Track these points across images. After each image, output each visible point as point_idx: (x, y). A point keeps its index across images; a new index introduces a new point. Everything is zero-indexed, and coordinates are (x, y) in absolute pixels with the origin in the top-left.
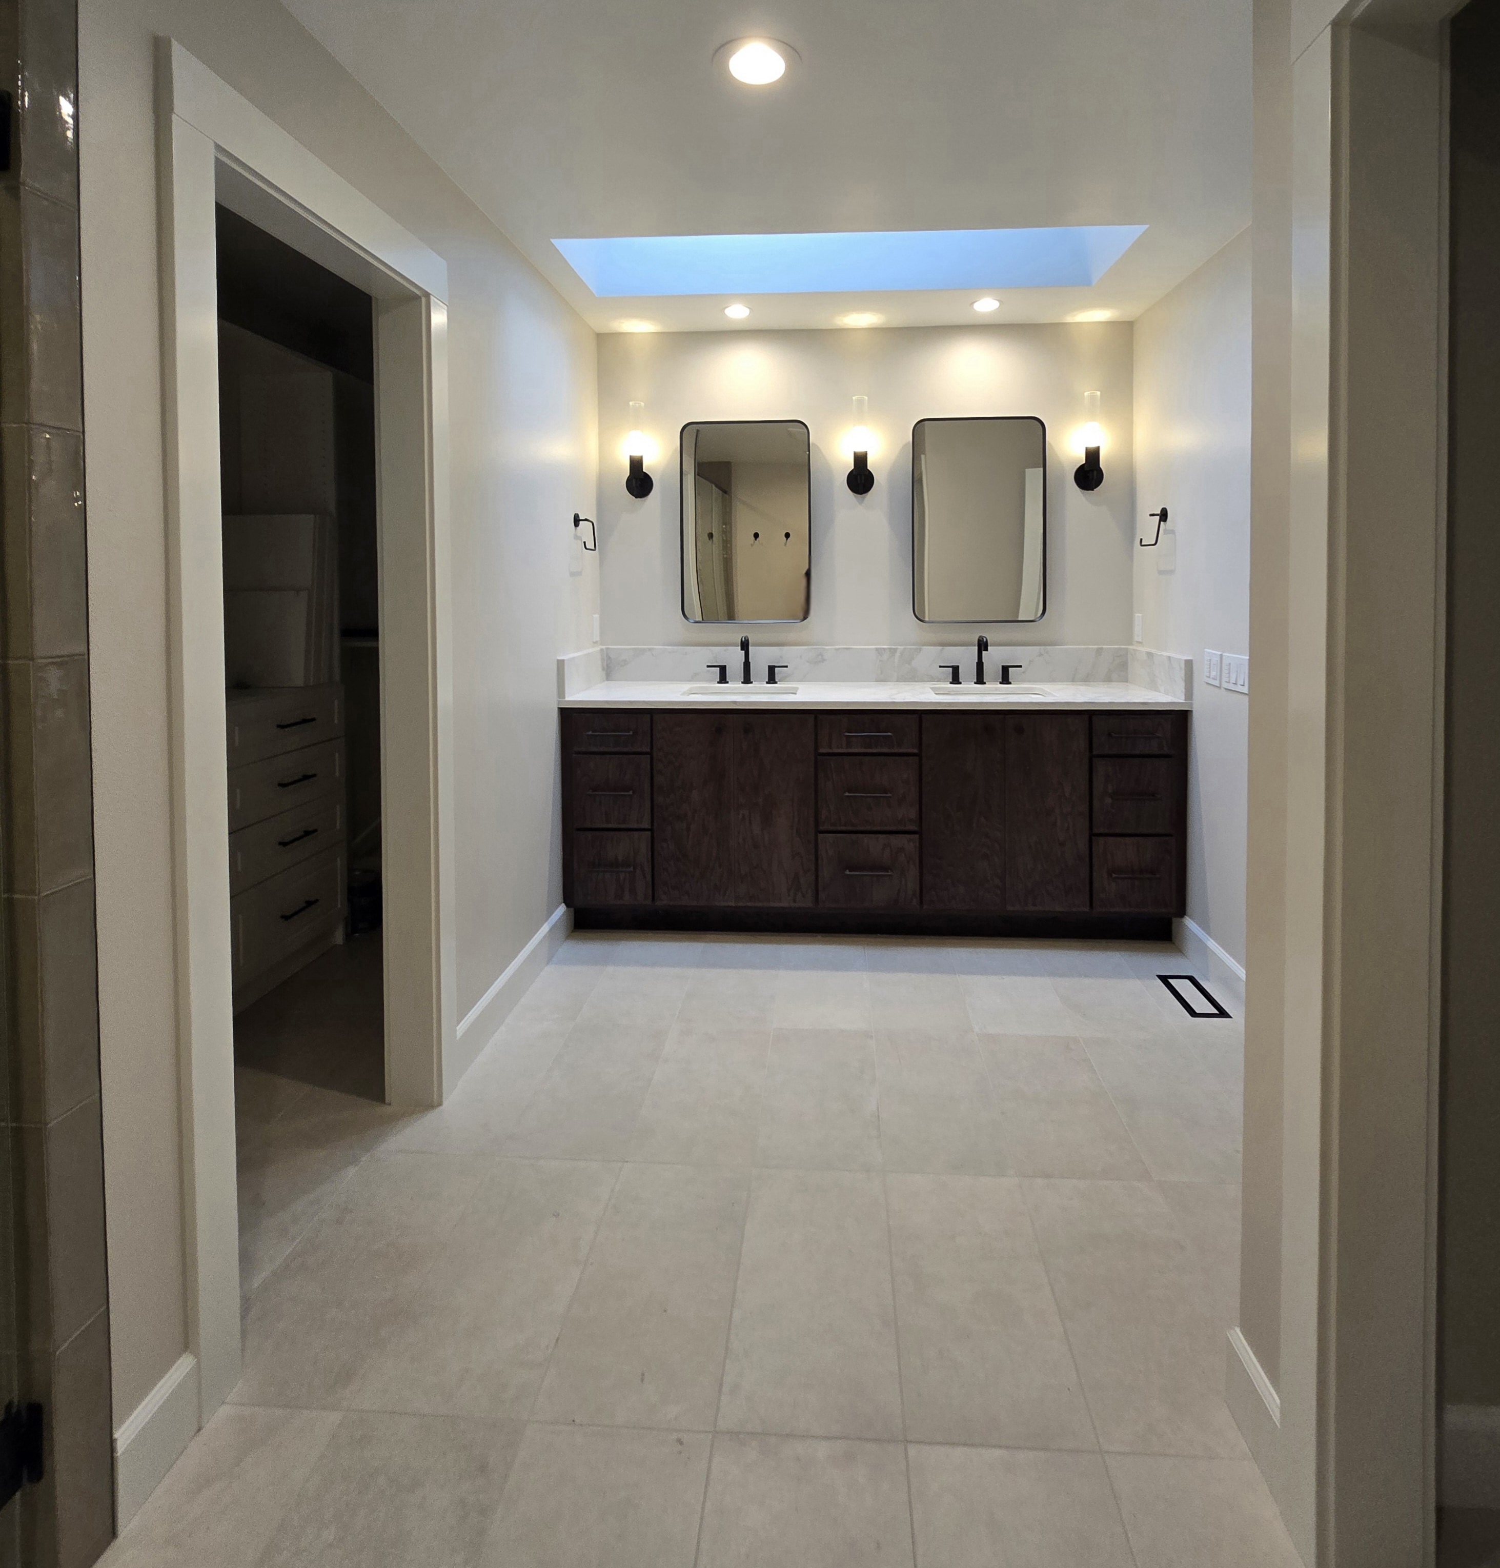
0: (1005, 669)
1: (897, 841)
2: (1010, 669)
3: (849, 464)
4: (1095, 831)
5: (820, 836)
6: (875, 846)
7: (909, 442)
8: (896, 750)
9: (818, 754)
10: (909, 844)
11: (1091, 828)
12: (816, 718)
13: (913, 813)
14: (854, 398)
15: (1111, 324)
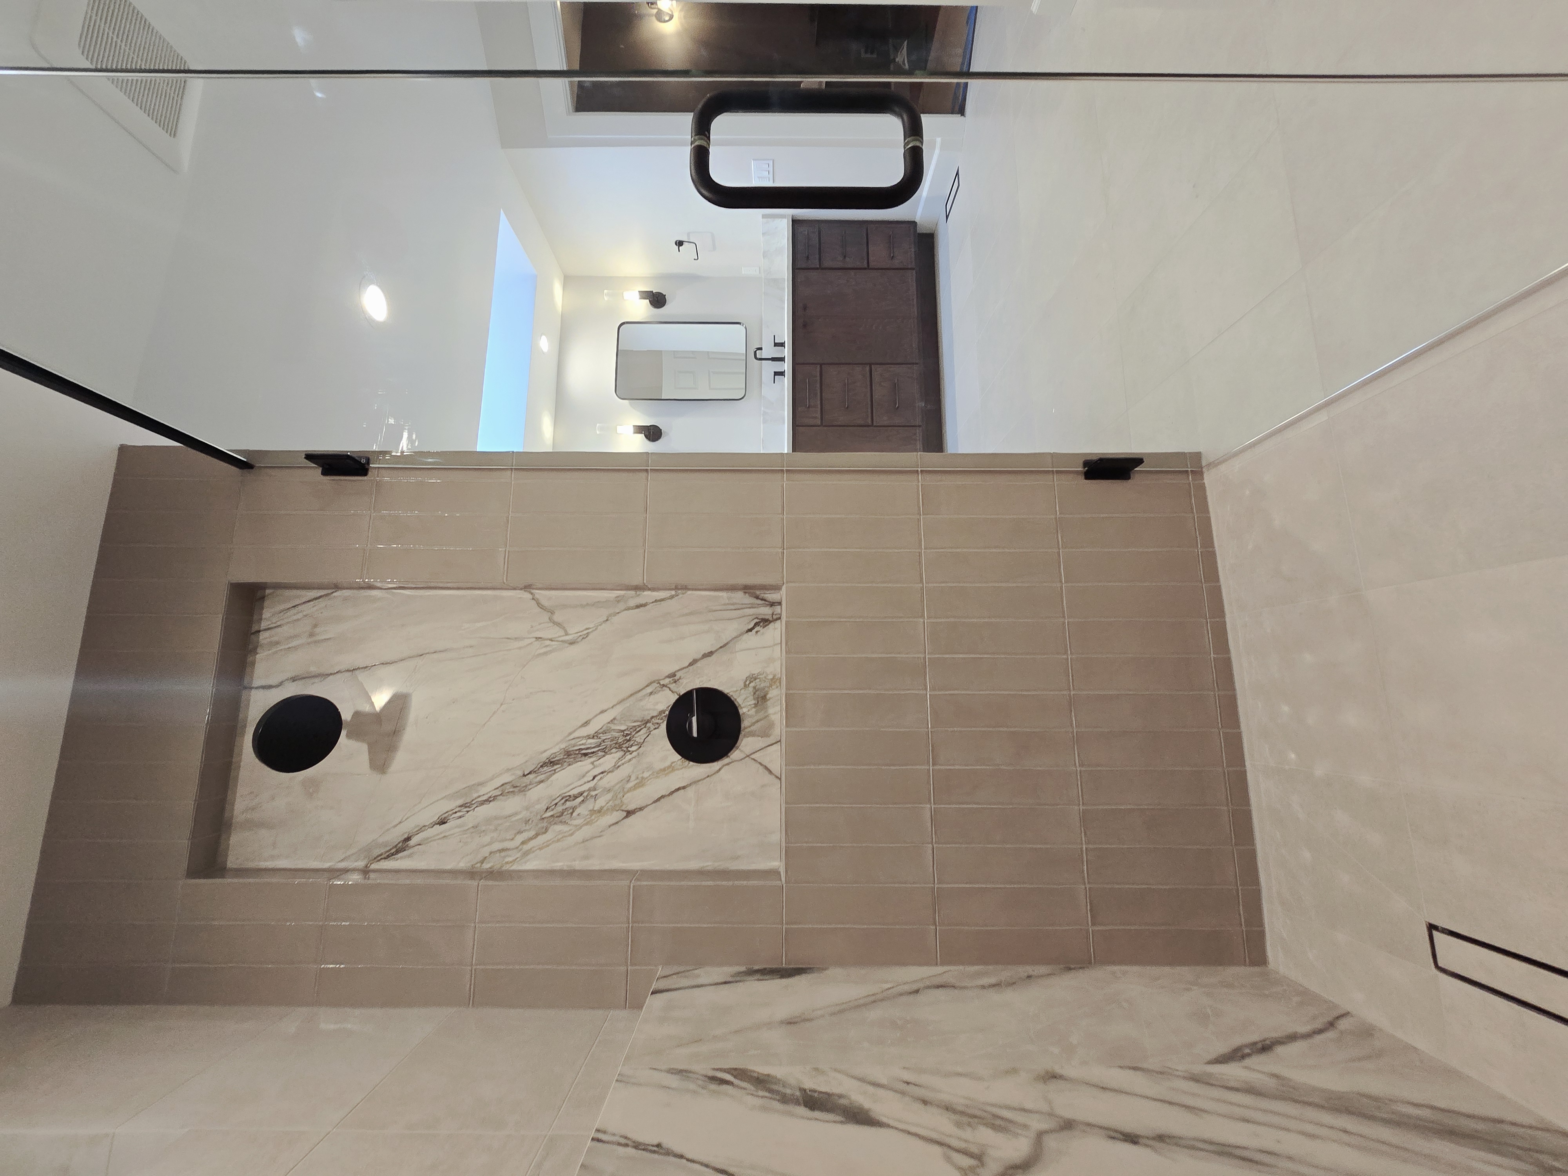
0: (776, 345)
1: (876, 378)
2: (776, 342)
3: (641, 437)
4: (866, 266)
5: (874, 424)
6: (881, 392)
7: (630, 403)
8: (818, 378)
9: (822, 425)
10: (878, 371)
11: (865, 269)
12: (798, 426)
13: (858, 369)
14: (598, 432)
15: (565, 287)
